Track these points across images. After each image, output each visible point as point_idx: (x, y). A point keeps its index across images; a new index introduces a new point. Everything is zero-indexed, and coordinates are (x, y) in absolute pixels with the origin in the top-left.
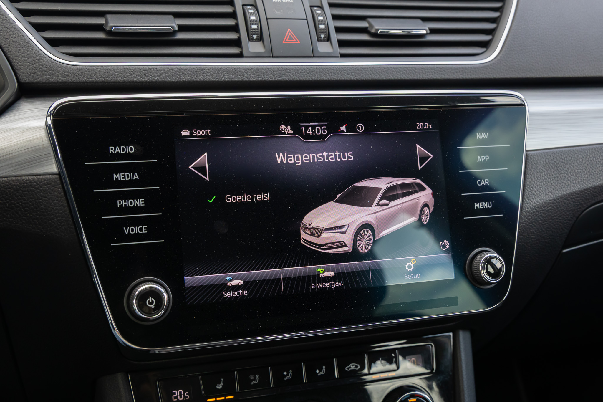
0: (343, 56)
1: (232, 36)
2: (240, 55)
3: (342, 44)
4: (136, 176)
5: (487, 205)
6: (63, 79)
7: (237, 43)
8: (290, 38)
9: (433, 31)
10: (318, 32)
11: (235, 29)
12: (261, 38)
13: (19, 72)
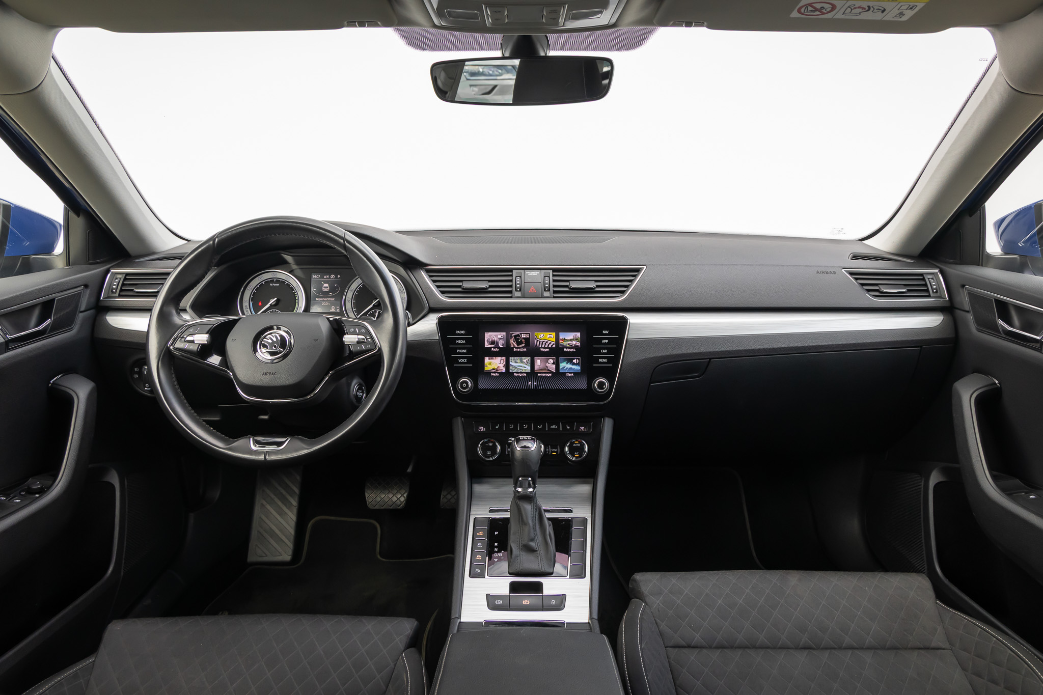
0: (554, 297)
1: (509, 289)
2: (511, 297)
3: (555, 292)
4: (464, 342)
5: (605, 360)
6: (444, 306)
7: (511, 292)
8: (533, 290)
9: (598, 286)
10: (545, 288)
11: (511, 286)
12: (520, 290)
13: (430, 303)
